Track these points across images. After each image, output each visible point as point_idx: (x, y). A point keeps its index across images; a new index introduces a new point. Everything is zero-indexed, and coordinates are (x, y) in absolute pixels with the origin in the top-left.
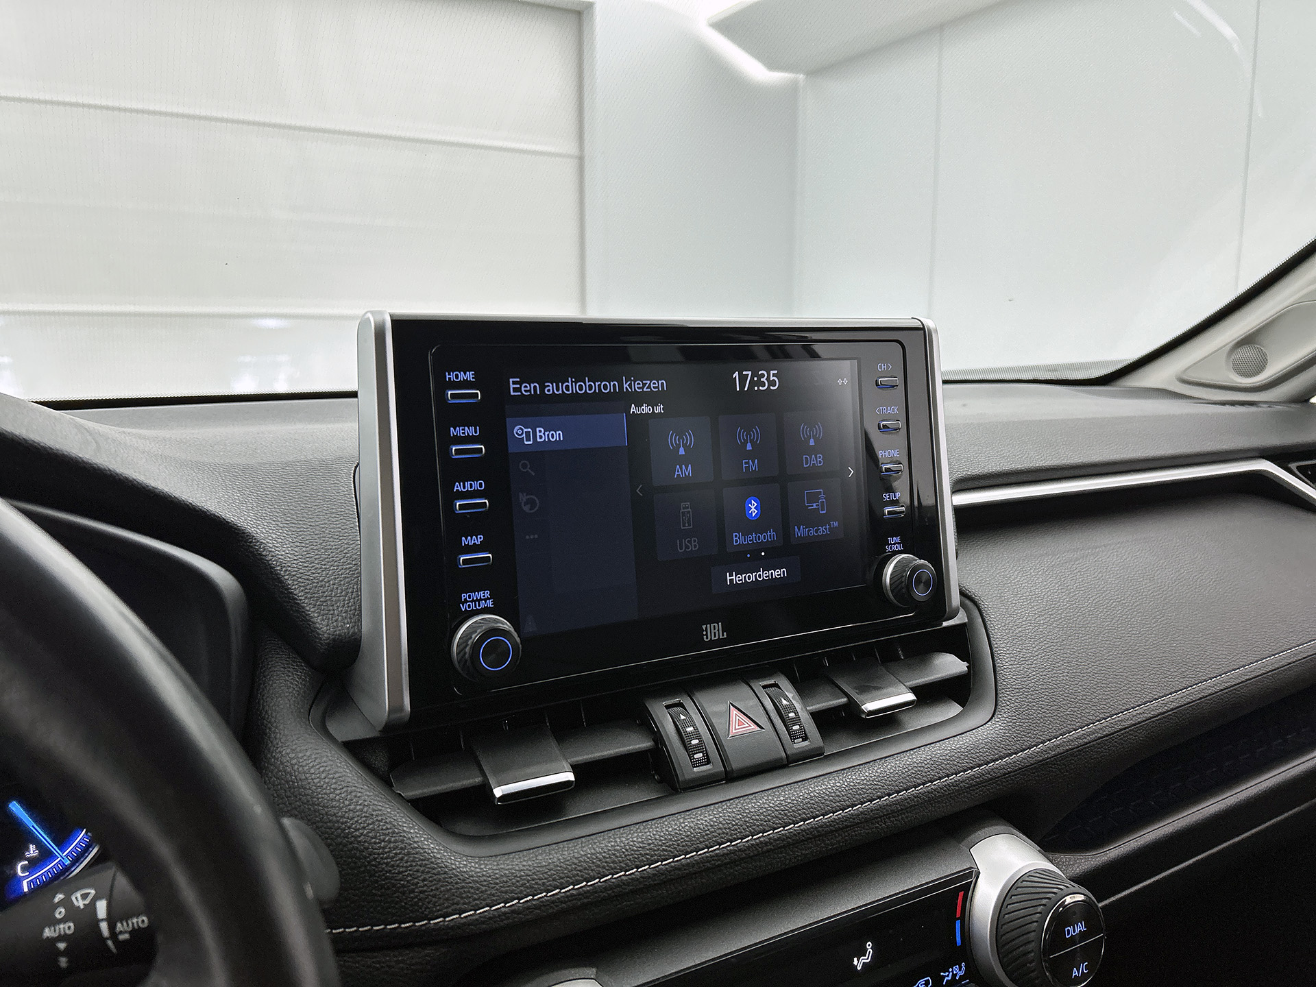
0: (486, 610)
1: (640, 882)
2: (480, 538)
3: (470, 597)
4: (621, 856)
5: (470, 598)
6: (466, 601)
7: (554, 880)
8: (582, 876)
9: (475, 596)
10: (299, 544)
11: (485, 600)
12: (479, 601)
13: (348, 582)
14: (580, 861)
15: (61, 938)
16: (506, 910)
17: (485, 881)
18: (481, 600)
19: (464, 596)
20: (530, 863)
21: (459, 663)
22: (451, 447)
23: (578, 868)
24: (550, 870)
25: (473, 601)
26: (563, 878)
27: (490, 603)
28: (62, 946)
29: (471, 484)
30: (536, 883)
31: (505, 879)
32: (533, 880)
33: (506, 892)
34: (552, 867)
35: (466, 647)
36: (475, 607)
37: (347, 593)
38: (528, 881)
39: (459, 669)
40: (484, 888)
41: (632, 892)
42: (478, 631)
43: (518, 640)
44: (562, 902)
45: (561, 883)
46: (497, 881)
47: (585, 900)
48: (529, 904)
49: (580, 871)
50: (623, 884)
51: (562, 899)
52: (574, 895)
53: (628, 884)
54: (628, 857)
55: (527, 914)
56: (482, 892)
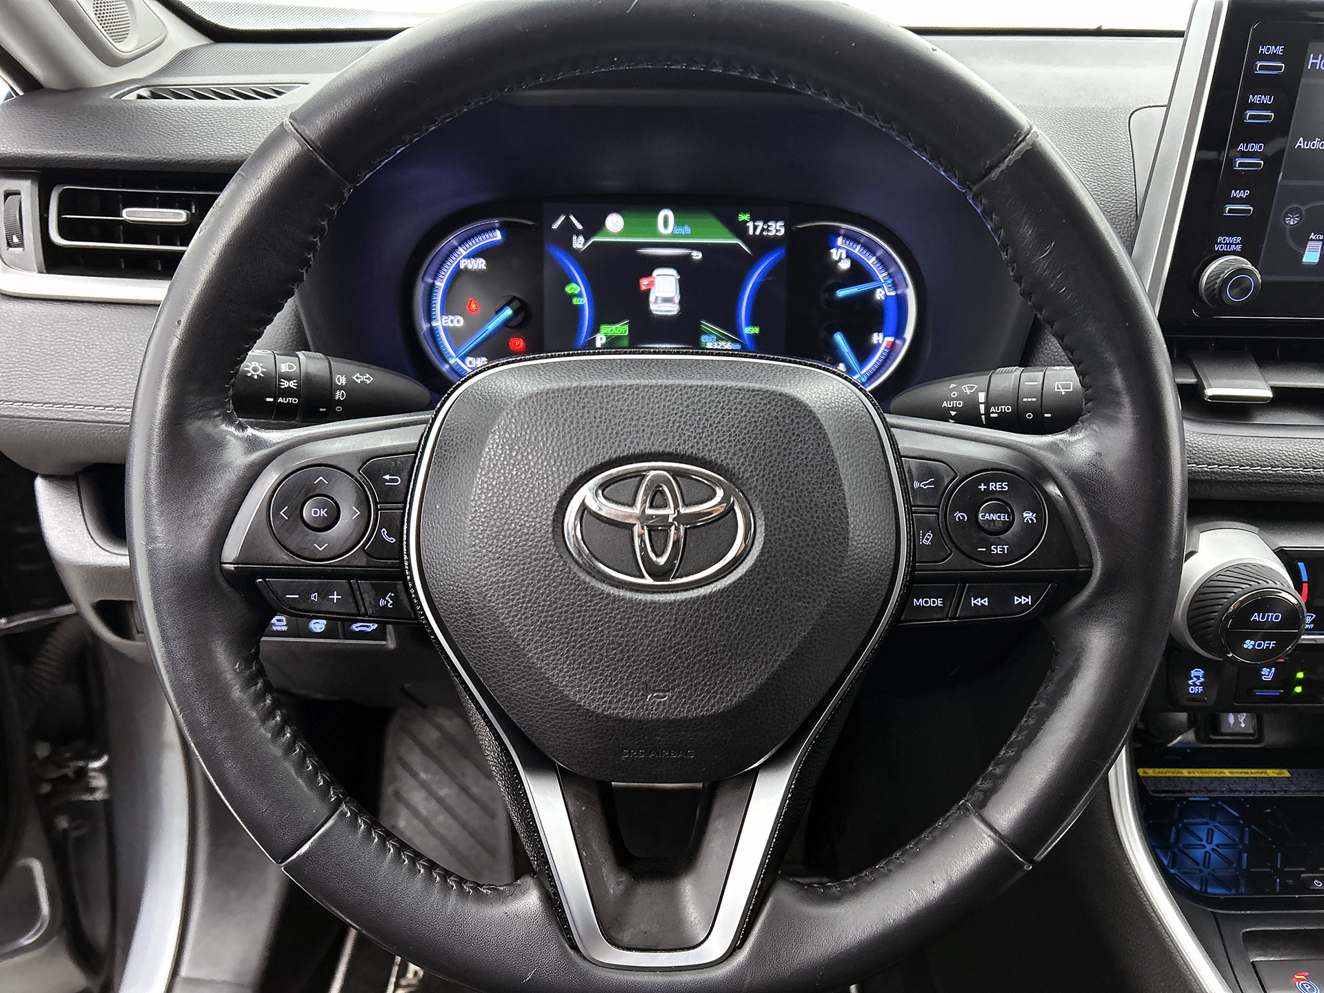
0: (1234, 253)
1: (1313, 479)
2: (1247, 193)
3: (1224, 240)
4: (1302, 457)
5: (1224, 241)
6: (1221, 243)
7: (1247, 460)
8: (1269, 463)
9: (1228, 240)
10: (1089, 179)
11: (1236, 245)
12: (1231, 244)
13: (1125, 214)
14: (1270, 453)
15: (953, 409)
16: (1208, 470)
17: (1196, 447)
18: (1233, 244)
19: (1220, 239)
20: (1231, 444)
21: (1205, 290)
22: (1247, 112)
23: (1268, 457)
24: (1246, 452)
25: (1226, 243)
26: (1254, 460)
27: (1239, 248)
28: (953, 413)
29: (1253, 146)
30: (1234, 458)
31: (1210, 450)
32: (1232, 455)
33: (1210, 458)
34: (1247, 451)
35: (1217, 279)
36: (1227, 248)
37: (1123, 223)
38: (1228, 455)
39: (1205, 298)
40: (1194, 452)
41: (1304, 484)
42: (1231, 268)
43: (1260, 281)
44: (1249, 476)
45: (1252, 463)
46: (1205, 450)
47: (1267, 480)
48: (1225, 471)
49: (1268, 459)
50: (1300, 477)
51: (1251, 474)
52: (1260, 473)
53: (1304, 478)
54: (1308, 460)
55: (1222, 477)
56: (1193, 454)
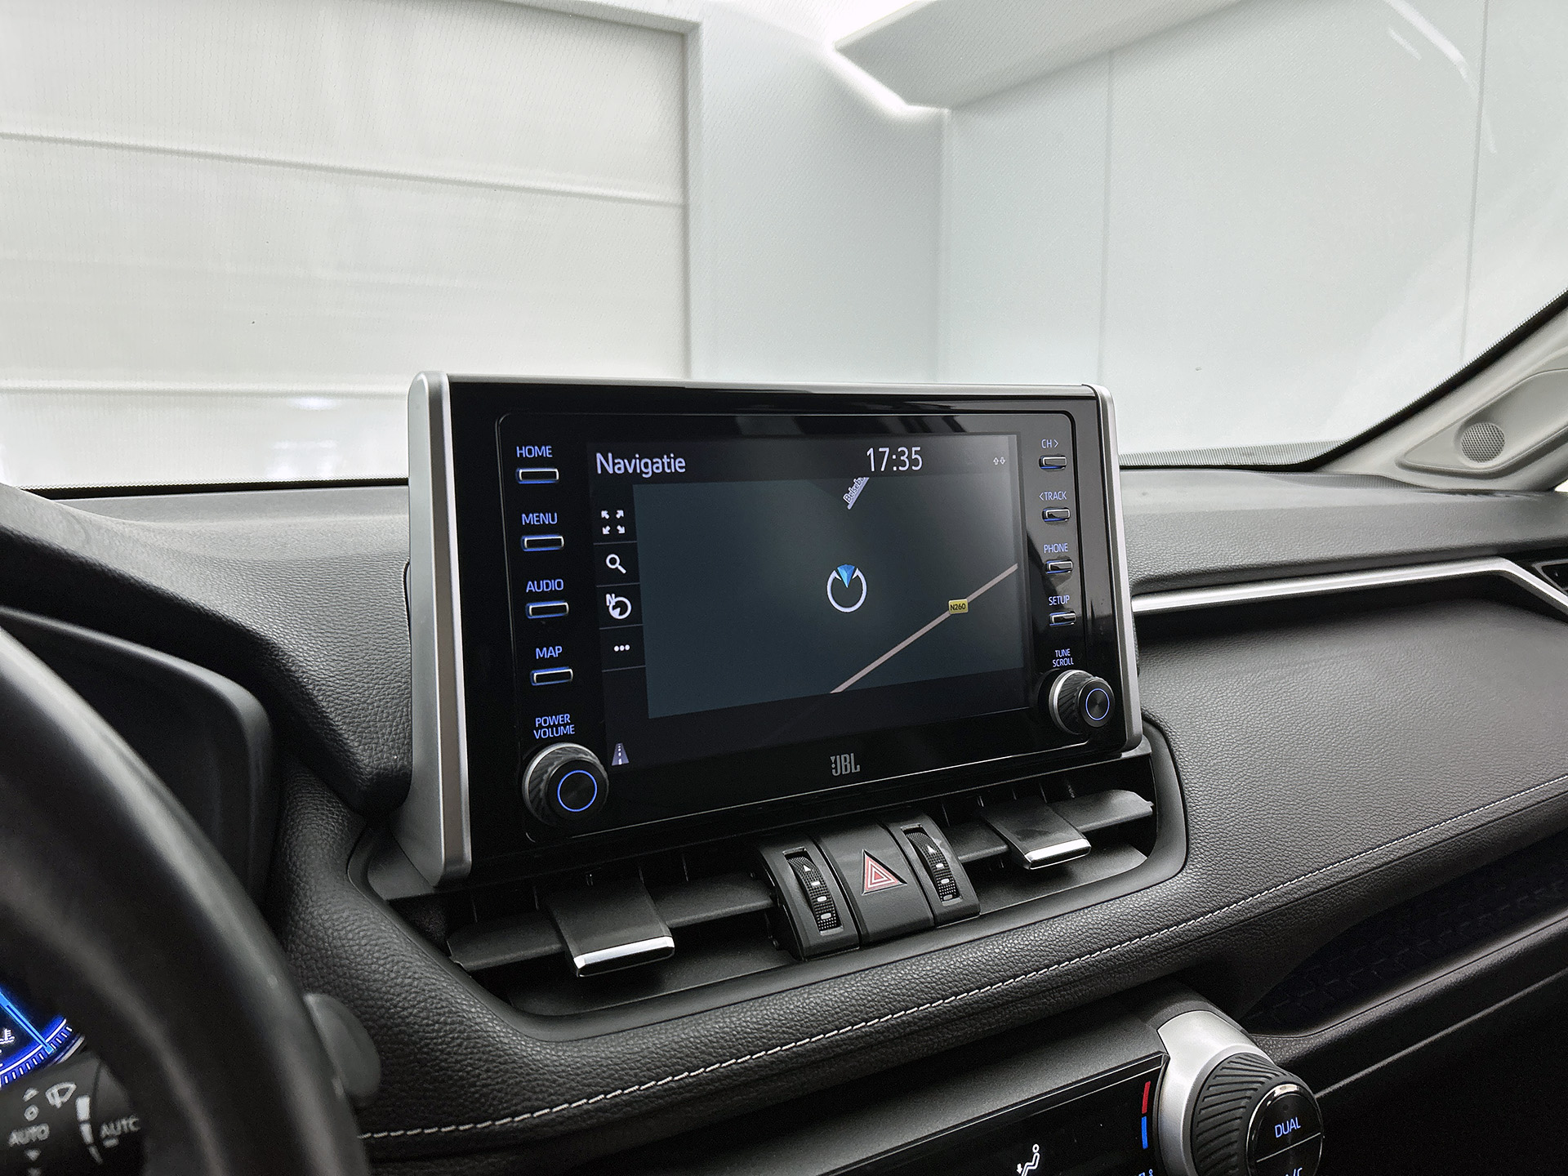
0: (566, 738)
1: (755, 1072)
2: (559, 650)
3: (545, 721)
4: (731, 1040)
5: (545, 723)
6: (541, 727)
7: (648, 1069)
8: (683, 1065)
9: (551, 720)
10: (335, 658)
11: (565, 726)
12: (557, 726)
13: (397, 704)
14: (681, 1047)
15: (32, 1145)
16: (589, 1107)
17: (563, 1071)
18: (559, 725)
19: (538, 721)
20: (619, 1049)
21: (532, 802)
22: (523, 537)
23: (679, 1055)
24: (644, 1057)
25: (549, 726)
26: (659, 1068)
27: (570, 730)
28: (33, 1155)
29: (547, 584)
30: (627, 1074)
31: (588, 1069)
32: (623, 1069)
33: (589, 1085)
34: (646, 1053)
35: (540, 783)
36: (552, 734)
37: (394, 719)
38: (617, 1071)
39: (533, 812)
40: (561, 1081)
41: (745, 1084)
42: (555, 763)
43: (605, 774)
44: (657, 1098)
45: (657, 1074)
46: (579, 1072)
47: (688, 1095)
48: (618, 1100)
49: (681, 1058)
50: (735, 1074)
51: (659, 1093)
52: (673, 1088)
53: (740, 1075)
54: (740, 1041)
55: (615, 1113)
56: (559, 1085)
